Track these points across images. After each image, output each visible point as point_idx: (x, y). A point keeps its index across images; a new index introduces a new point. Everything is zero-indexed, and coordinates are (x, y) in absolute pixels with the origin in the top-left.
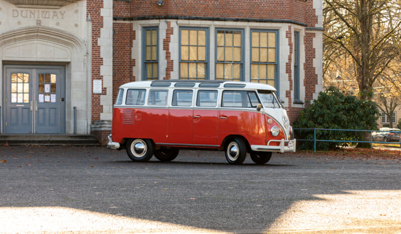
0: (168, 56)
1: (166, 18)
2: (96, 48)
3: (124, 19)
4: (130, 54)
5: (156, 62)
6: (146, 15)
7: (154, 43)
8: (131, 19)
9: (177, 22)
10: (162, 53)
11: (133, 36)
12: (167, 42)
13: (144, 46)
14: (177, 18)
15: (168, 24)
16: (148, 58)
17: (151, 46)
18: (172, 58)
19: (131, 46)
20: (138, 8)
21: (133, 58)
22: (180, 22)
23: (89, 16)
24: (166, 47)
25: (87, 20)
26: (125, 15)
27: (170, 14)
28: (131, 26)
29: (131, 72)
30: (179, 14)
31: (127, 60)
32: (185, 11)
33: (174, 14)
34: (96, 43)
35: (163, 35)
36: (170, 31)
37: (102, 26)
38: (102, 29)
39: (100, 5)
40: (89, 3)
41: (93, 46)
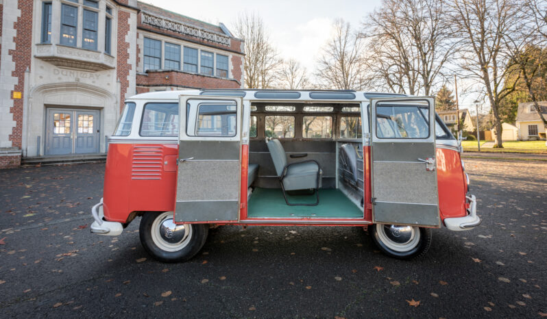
1: (171, 85)
3: (144, 86)
6: (158, 83)
8: (148, 86)
9: (177, 89)
15: (172, 89)
20: (153, 80)
23: (119, 79)
25: (117, 82)
26: (144, 83)
27: (173, 83)
28: (148, 90)
30: (178, 84)
33: (175, 83)
34: (124, 96)
37: (128, 86)
38: (128, 88)
39: (127, 73)
40: (118, 72)
41: (121, 98)
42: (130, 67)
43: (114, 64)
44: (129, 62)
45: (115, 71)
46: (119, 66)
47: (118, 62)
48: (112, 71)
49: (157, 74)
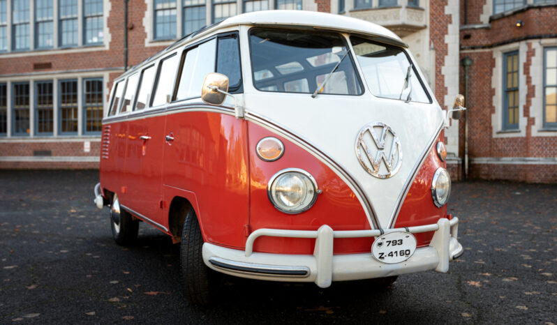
0: (529, 80)
1: (526, 39)
2: (439, 77)
3: (484, 47)
4: (490, 83)
5: (516, 90)
6: (506, 39)
7: (515, 69)
8: (491, 46)
9: (540, 43)
10: (522, 78)
11: (493, 64)
12: (527, 66)
13: (506, 73)
14: (540, 37)
15: (529, 45)
16: (510, 86)
17: (513, 72)
18: (533, 83)
19: (491, 74)
20: (498, 34)
21: (493, 86)
22: (544, 41)
23: (432, 44)
24: (527, 71)
25: (430, 49)
26: (484, 43)
27: (531, 34)
28: (491, 54)
29: (491, 102)
30: (542, 32)
31: (486, 90)
32: (551, 28)
33: (537, 32)
34: (440, 72)
35: (523, 58)
36: (531, 53)
37: (447, 54)
38: (446, 57)
39: (445, 32)
40: (432, 31)
41: (437, 75)
42: (449, 19)
43: (425, 19)
44: (448, 11)
45: (427, 32)
46: (432, 22)
47: (432, 14)
48: (422, 32)
49: (505, 21)
